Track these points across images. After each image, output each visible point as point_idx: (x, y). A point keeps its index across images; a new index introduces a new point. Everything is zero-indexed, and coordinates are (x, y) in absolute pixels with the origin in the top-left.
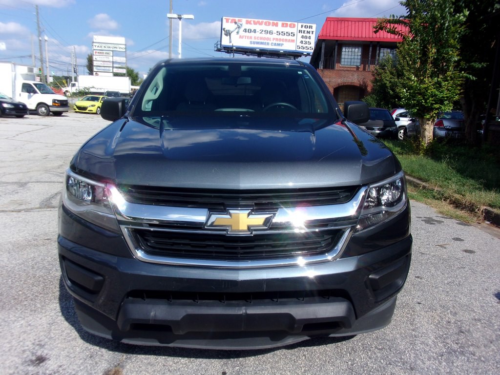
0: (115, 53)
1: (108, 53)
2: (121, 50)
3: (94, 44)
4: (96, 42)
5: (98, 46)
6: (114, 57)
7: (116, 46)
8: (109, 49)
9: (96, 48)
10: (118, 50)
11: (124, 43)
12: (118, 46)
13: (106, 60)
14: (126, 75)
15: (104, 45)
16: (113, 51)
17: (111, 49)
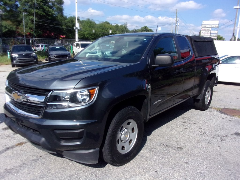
0: (212, 29)
1: (209, 29)
2: (216, 27)
3: (202, 25)
4: (203, 24)
5: (204, 26)
6: (211, 31)
7: (213, 25)
8: (210, 27)
9: (203, 27)
10: (214, 27)
11: (218, 23)
12: (214, 25)
13: (207, 32)
14: (216, 39)
15: (207, 25)
16: (211, 28)
17: (211, 27)
